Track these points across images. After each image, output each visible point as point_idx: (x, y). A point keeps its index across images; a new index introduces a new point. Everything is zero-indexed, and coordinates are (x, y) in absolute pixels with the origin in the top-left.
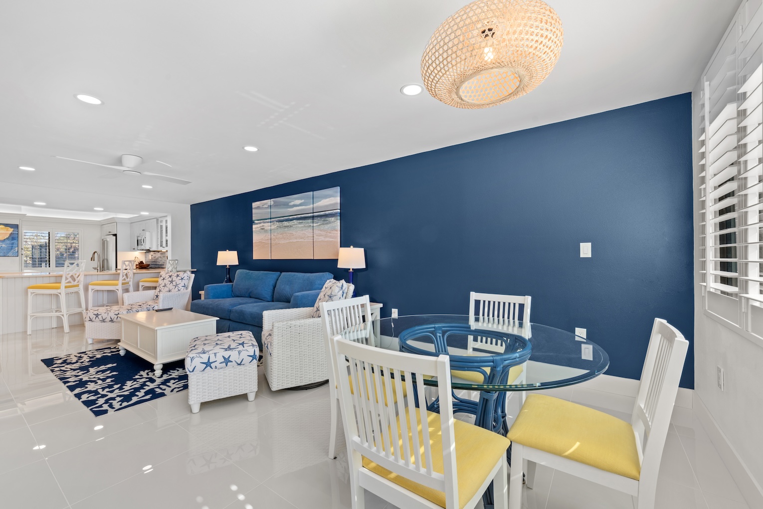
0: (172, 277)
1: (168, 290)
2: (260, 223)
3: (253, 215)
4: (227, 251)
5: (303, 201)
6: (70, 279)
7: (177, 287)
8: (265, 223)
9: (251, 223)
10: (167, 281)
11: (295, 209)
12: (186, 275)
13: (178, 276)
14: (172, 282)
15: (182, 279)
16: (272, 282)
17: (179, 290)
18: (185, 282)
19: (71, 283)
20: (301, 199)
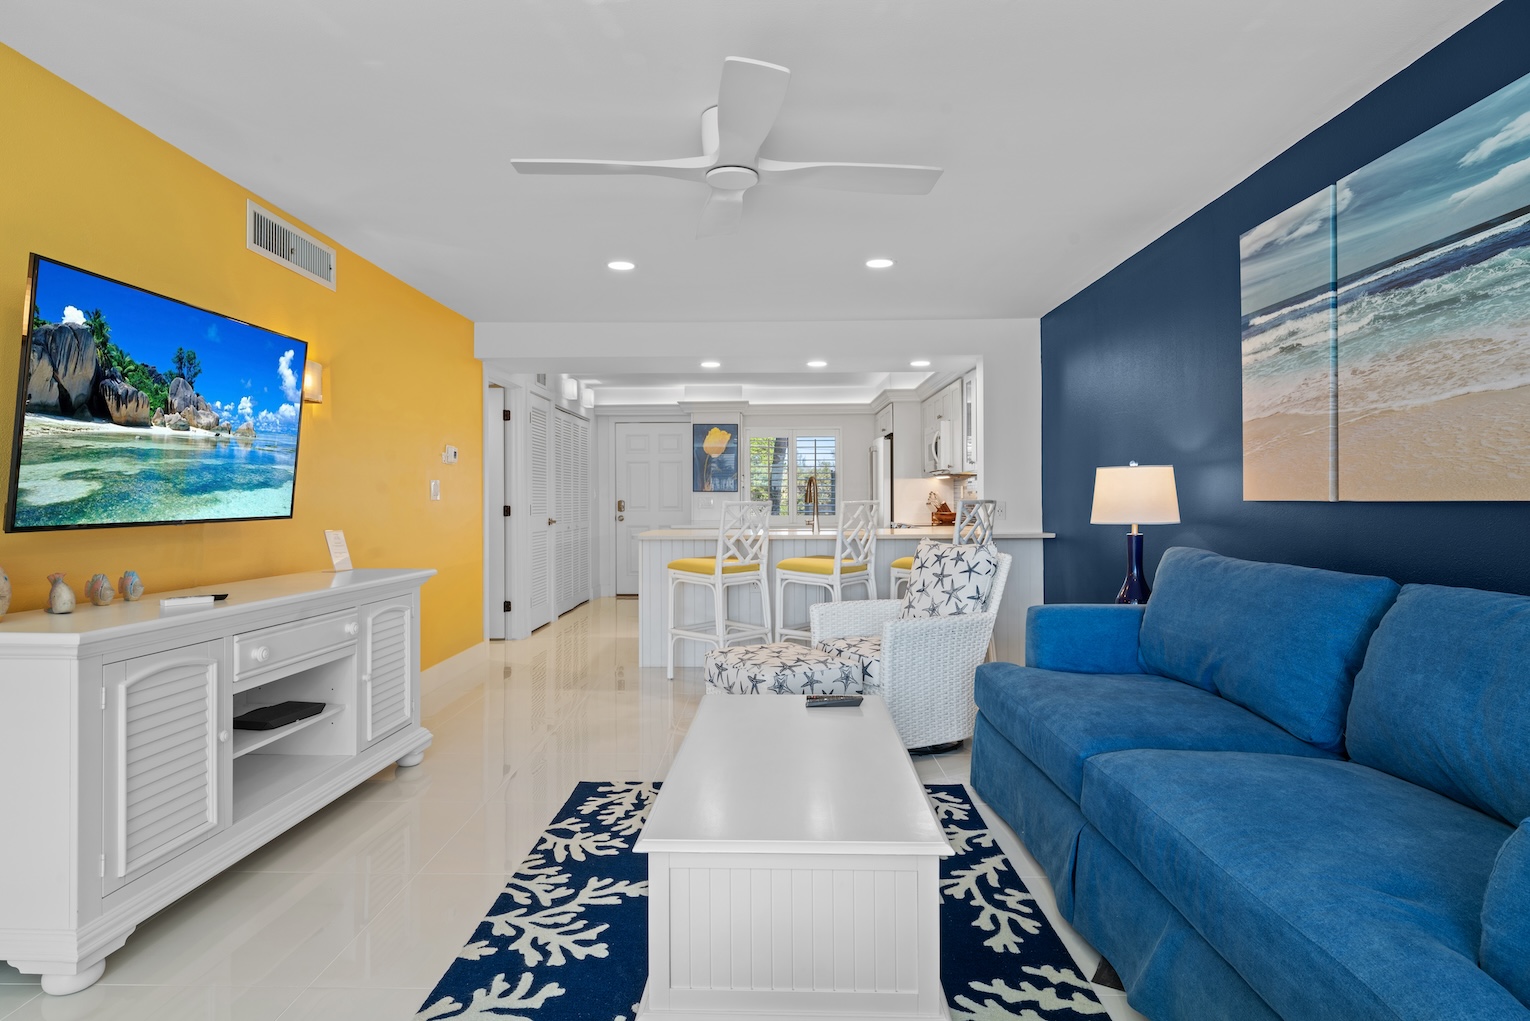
0: (943, 561)
1: (928, 605)
3: (1244, 294)
4: (1133, 464)
6: (733, 551)
7: (953, 600)
9: (1236, 328)
10: (928, 576)
12: (982, 556)
13: (959, 558)
14: (941, 577)
15: (970, 570)
16: (1343, 636)
17: (959, 612)
18: (980, 581)
19: (736, 558)
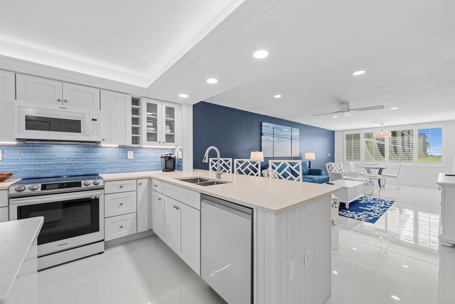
2: (268, 136)
4: (257, 152)
5: (288, 130)
8: (270, 136)
11: (285, 133)
20: (288, 129)
